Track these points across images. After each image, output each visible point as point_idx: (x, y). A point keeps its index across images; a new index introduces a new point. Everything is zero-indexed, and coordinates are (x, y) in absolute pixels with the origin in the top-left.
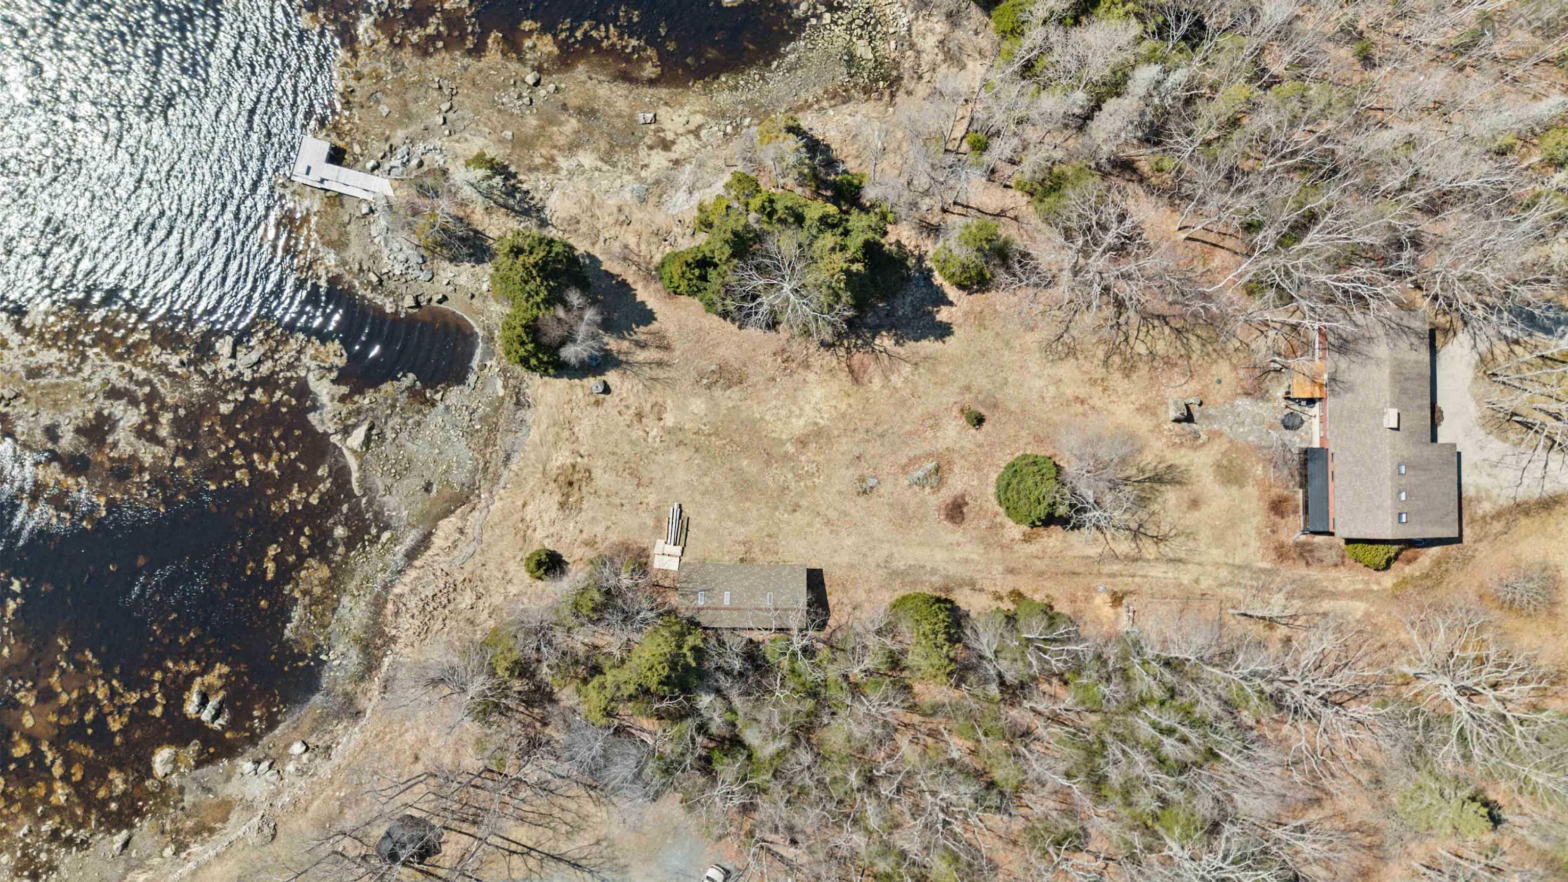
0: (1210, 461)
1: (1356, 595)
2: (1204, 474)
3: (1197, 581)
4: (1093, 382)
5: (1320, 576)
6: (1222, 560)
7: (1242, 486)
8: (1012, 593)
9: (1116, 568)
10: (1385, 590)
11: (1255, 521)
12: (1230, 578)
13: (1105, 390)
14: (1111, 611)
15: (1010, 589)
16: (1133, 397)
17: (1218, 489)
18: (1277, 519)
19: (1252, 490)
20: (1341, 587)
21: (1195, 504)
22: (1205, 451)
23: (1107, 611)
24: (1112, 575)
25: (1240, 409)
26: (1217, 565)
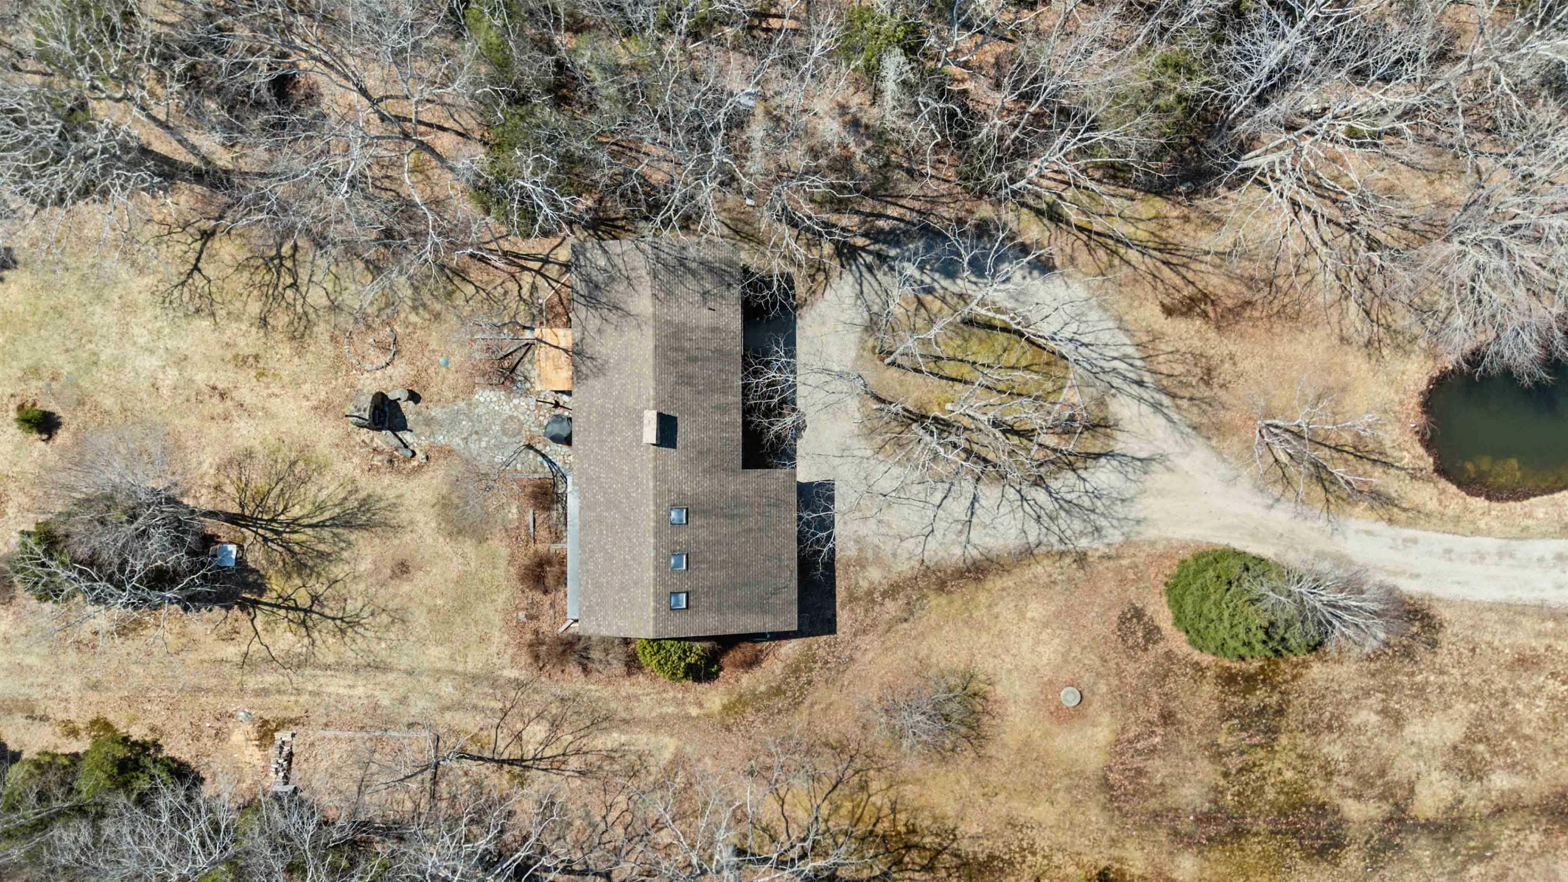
0: (430, 497)
1: (661, 724)
2: (419, 517)
3: (403, 700)
4: (241, 361)
5: (607, 692)
6: (445, 664)
7: (482, 540)
8: (94, 723)
9: (270, 679)
10: (708, 716)
11: (501, 599)
12: (457, 696)
13: (261, 375)
14: (258, 754)
15: (91, 716)
16: (306, 388)
17: (444, 546)
18: (538, 596)
19: (500, 547)
20: (638, 712)
21: (403, 569)
22: (425, 478)
23: (252, 755)
24: (263, 692)
25: (481, 410)
26: (438, 674)
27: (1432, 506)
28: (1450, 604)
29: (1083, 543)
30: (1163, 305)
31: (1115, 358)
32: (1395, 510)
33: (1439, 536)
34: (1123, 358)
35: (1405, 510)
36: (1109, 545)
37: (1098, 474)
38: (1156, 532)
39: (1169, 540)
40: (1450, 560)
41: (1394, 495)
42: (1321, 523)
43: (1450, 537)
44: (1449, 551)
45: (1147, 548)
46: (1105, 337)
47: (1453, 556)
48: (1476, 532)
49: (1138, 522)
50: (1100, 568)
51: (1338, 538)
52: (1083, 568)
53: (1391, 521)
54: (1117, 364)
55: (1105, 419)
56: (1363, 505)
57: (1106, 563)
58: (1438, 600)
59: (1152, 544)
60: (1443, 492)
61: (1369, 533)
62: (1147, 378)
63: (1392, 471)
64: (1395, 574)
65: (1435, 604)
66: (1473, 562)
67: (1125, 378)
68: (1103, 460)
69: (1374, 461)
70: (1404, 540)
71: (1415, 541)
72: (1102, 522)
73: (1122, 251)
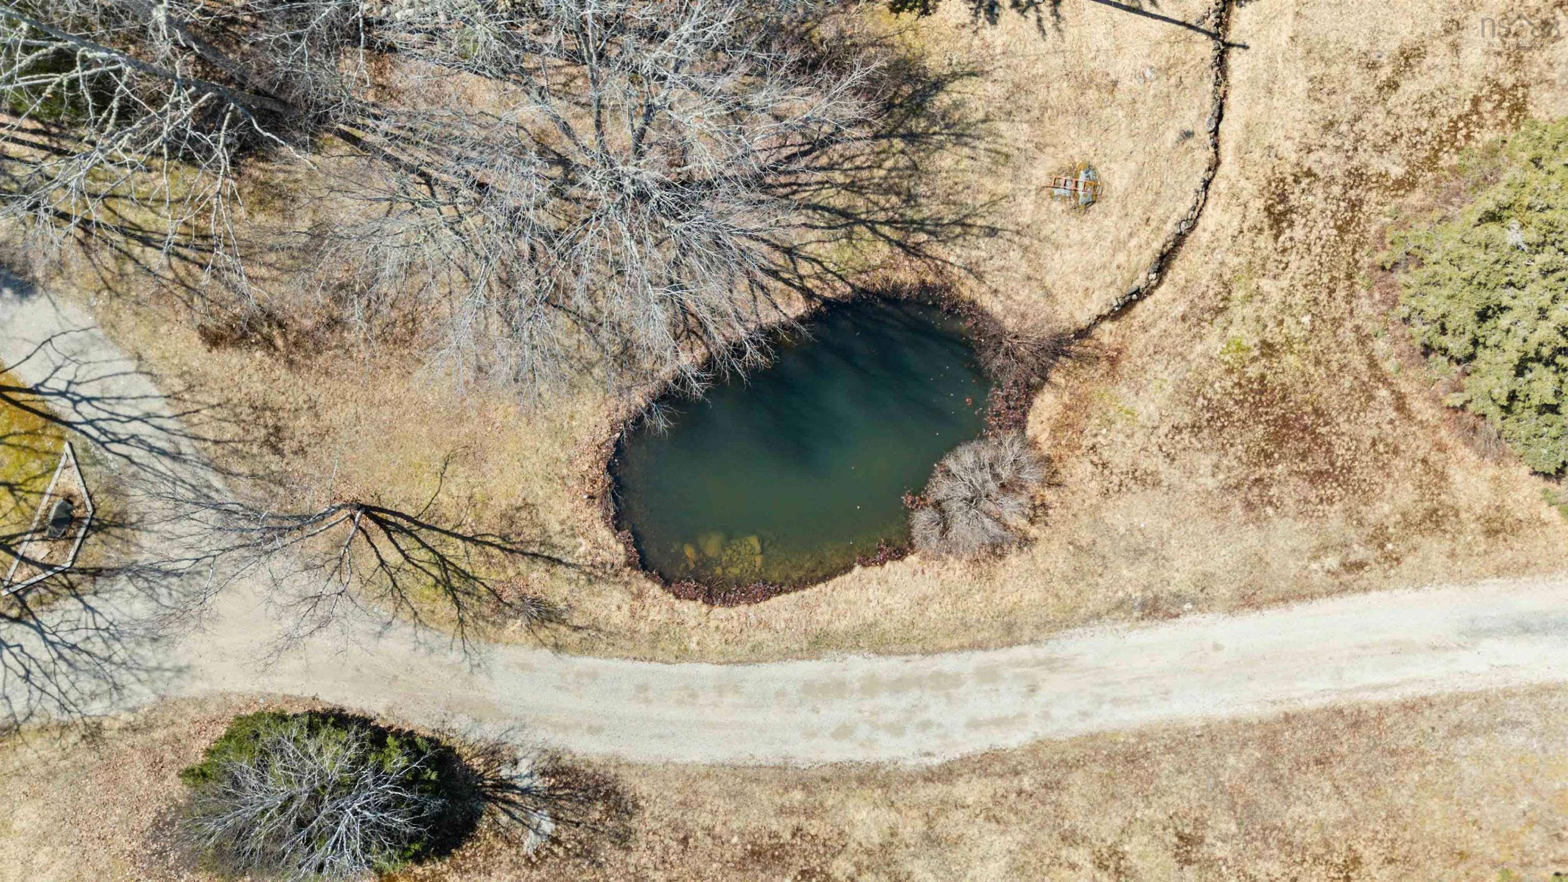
27: (620, 618)
28: (646, 771)
29: (96, 708)
30: (203, 331)
31: (132, 419)
32: (563, 629)
33: (628, 665)
34: (145, 418)
35: (576, 629)
36: (133, 710)
37: (116, 602)
38: (206, 686)
39: (225, 695)
40: (647, 701)
41: (562, 606)
42: (455, 656)
43: (645, 665)
44: (643, 688)
45: (192, 712)
46: (117, 387)
47: (651, 695)
48: (683, 655)
49: (179, 671)
50: (122, 746)
51: (481, 679)
52: (96, 749)
53: (558, 648)
54: (135, 427)
55: (123, 513)
56: (516, 626)
57: (130, 739)
58: (629, 765)
59: (200, 704)
60: (640, 595)
61: (524, 667)
62: (186, 446)
63: (560, 569)
64: (565, 728)
65: (623, 771)
66: (680, 703)
67: (151, 449)
68: (123, 578)
69: (535, 555)
70: (579, 675)
71: (594, 676)
72: (124, 677)
73: (137, 249)
